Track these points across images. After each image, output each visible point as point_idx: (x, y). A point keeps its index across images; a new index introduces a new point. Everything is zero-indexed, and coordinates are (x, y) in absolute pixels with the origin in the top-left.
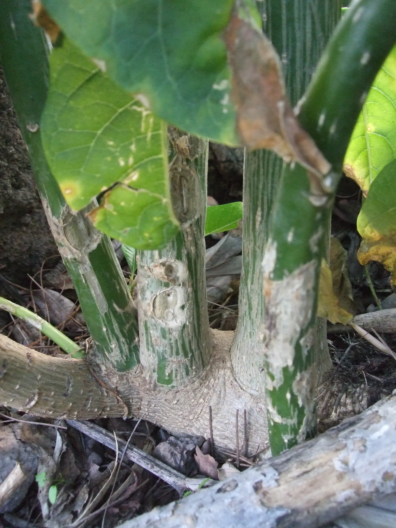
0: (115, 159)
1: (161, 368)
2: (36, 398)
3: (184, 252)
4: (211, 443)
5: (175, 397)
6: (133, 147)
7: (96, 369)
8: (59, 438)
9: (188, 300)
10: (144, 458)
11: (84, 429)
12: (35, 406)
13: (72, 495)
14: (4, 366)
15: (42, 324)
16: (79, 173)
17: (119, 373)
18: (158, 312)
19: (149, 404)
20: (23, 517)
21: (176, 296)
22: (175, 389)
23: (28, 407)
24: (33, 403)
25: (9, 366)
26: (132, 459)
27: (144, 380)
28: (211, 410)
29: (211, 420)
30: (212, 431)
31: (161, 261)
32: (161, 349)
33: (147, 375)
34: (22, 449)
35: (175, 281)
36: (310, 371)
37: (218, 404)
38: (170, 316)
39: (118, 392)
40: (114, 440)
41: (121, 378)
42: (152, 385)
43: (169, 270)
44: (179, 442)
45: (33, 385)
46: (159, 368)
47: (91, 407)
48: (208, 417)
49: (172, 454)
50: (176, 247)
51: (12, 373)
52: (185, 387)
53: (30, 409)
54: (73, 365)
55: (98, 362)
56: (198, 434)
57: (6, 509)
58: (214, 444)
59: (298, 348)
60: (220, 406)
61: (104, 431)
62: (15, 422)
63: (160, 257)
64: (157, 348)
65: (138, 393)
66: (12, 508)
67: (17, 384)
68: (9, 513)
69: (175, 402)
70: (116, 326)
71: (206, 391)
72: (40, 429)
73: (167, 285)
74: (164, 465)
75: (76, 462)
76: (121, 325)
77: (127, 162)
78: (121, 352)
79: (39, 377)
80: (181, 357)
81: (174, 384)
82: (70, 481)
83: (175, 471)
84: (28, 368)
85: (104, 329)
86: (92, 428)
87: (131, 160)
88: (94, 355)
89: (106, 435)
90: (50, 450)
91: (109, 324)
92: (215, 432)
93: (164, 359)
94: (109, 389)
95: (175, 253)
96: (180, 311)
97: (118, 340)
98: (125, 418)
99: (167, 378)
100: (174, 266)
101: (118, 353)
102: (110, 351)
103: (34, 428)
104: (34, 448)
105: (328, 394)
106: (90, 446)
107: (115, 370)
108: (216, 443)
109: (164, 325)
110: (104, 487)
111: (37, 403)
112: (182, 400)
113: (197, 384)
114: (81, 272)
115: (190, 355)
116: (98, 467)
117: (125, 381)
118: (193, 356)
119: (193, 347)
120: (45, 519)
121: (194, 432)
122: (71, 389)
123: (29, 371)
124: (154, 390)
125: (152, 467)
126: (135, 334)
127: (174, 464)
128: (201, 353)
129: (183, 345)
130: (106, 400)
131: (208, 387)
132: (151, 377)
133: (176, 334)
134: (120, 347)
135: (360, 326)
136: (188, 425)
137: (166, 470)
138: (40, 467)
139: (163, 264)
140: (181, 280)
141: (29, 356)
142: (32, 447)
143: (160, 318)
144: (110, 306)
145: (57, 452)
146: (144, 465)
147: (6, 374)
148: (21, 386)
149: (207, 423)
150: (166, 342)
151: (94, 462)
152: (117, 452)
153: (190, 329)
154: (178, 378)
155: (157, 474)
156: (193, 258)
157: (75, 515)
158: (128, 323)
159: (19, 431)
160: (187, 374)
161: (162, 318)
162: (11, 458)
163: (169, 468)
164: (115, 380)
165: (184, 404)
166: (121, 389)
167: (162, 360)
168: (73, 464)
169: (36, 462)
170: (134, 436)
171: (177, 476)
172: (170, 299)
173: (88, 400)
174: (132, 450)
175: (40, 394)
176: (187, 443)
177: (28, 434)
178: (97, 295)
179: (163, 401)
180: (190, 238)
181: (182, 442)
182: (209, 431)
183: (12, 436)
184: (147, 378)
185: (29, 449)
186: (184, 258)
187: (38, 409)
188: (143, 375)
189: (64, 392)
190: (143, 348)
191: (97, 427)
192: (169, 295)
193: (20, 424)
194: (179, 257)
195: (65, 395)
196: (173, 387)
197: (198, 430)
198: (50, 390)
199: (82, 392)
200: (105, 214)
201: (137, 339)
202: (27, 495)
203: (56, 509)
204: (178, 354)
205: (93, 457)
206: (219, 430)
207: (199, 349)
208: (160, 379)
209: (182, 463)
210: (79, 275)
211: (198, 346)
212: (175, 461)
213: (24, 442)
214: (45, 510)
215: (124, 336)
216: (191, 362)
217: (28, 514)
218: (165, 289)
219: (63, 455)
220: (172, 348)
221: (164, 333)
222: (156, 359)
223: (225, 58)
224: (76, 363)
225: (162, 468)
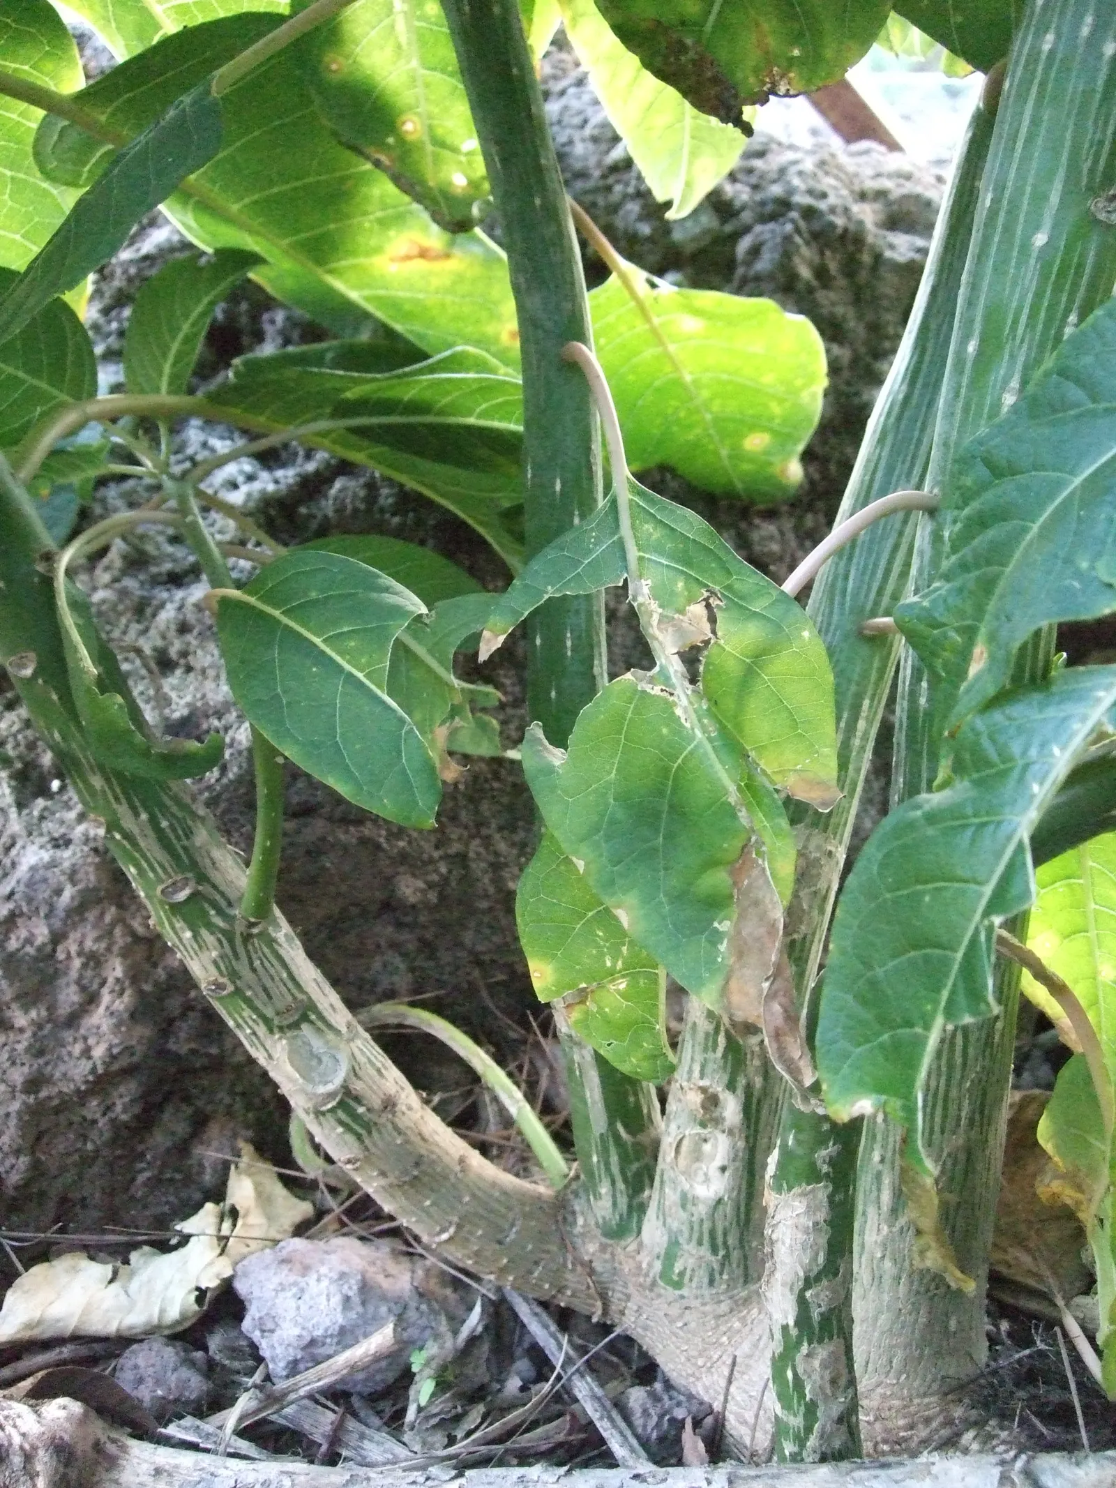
0: (601, 955)
1: (669, 1257)
2: (452, 1230)
3: (741, 1082)
4: (720, 1424)
5: (681, 1316)
6: (624, 949)
7: (570, 1218)
8: (478, 1309)
9: (734, 1160)
10: (595, 1397)
11: (524, 1311)
12: (446, 1241)
13: (459, 1409)
14: (417, 1164)
15: (520, 1109)
16: (554, 956)
17: (604, 1240)
18: (682, 1161)
19: (639, 1311)
20: (379, 1413)
21: (715, 1146)
22: (685, 1303)
23: (437, 1239)
24: (445, 1236)
25: (423, 1167)
26: (576, 1392)
27: (639, 1267)
28: (734, 1363)
29: (730, 1382)
30: (726, 1401)
31: (701, 1083)
32: (675, 1225)
33: (644, 1259)
34: (413, 1304)
35: (717, 1121)
36: (832, 1348)
37: (750, 1356)
38: (701, 1178)
39: (592, 1272)
40: (560, 1346)
41: (603, 1248)
42: (649, 1280)
43: (712, 1101)
44: (666, 1398)
45: (453, 1208)
46: (667, 1253)
47: (540, 1279)
48: (726, 1373)
49: (645, 1412)
50: (729, 1069)
51: (425, 1179)
52: (704, 1304)
53: (439, 1244)
54: (532, 1197)
55: (577, 1208)
56: (706, 1399)
57: (359, 1388)
58: (723, 1426)
59: (802, 1302)
60: (752, 1362)
61: (553, 1328)
62: (422, 1256)
63: (702, 1076)
64: (669, 1220)
65: (625, 1285)
66: (367, 1390)
67: (427, 1198)
68: (360, 1394)
69: (680, 1324)
70: (614, 1159)
71: (737, 1325)
72: (456, 1284)
73: (703, 1125)
74: (623, 1425)
75: (488, 1360)
76: (625, 1160)
77: (614, 965)
78: (615, 1204)
79: (467, 1199)
80: (705, 1251)
81: (685, 1292)
82: (467, 1387)
83: (634, 1442)
84: (453, 1179)
85: (595, 1159)
86: (536, 1314)
87: (620, 965)
88: (576, 1194)
89: (553, 1336)
90: (456, 1322)
91: (604, 1153)
92: (731, 1406)
93: (677, 1243)
94: (578, 1261)
95: (726, 1078)
96: (718, 1173)
97: (613, 1183)
98: (595, 1320)
99: (675, 1278)
100: (721, 1097)
101: (609, 1204)
102: (598, 1196)
103: (448, 1279)
104: (432, 1310)
105: (940, 1419)
106: (526, 1345)
107: (598, 1232)
108: (728, 1426)
109: (687, 1187)
110: (513, 1417)
111: (451, 1239)
112: (693, 1325)
113: (724, 1307)
114: (576, 1058)
115: (722, 1253)
116: (520, 1383)
117: (607, 1256)
118: (727, 1257)
119: (730, 1241)
120: (406, 1428)
121: (699, 1390)
122: (512, 1236)
123: (453, 1186)
124: (651, 1290)
125: (601, 1418)
126: (647, 1181)
127: (640, 1430)
128: (745, 1257)
129: (712, 1233)
130: (569, 1276)
131: (743, 1320)
132: (650, 1265)
133: (702, 1210)
134: (614, 1196)
135: (1076, 1318)
136: (693, 1375)
137: (621, 1433)
138: (430, 1343)
139: (703, 1090)
140: (727, 1124)
141: (462, 1161)
142: (429, 1305)
143: (683, 1173)
144: (611, 1124)
145: (465, 1332)
146: (591, 1410)
147: (416, 1177)
148: (433, 1204)
149: (723, 1383)
150: (683, 1215)
151: (518, 1374)
152: (558, 1369)
153: (729, 1209)
154: (694, 1284)
155: (605, 1434)
156: (756, 1094)
157: (452, 1441)
158: (638, 1159)
159: (420, 1273)
160: (711, 1282)
161: (688, 1174)
162: (390, 1310)
163: (628, 1433)
164: (592, 1248)
165: (694, 1334)
166: (598, 1266)
167: (674, 1244)
168: (482, 1362)
169: (428, 1332)
170: (596, 1356)
171: (633, 1450)
172: (707, 1148)
173: (536, 1263)
174: (583, 1376)
175: (459, 1227)
176: (679, 1404)
177: (433, 1284)
178: (594, 1103)
179: (661, 1314)
180: (757, 1062)
181: (671, 1398)
182: (722, 1398)
183: (407, 1277)
184: (644, 1266)
185: (424, 1307)
186: (740, 1091)
187: (452, 1248)
188: (639, 1258)
189: (500, 1236)
190: (651, 1212)
191: (545, 1316)
192: (705, 1141)
193: (428, 1263)
194: (731, 1086)
195: (500, 1243)
196: (682, 1297)
197: (707, 1389)
198: (478, 1226)
199: (530, 1247)
200: (587, 1013)
201: (647, 1193)
202: (396, 1381)
203: (427, 1418)
204: (700, 1243)
205: (523, 1365)
206: (737, 1404)
207: (742, 1247)
208: (665, 1275)
209: (654, 1435)
210: (572, 1061)
211: (741, 1241)
212: (645, 1427)
213: (421, 1295)
214: (411, 1414)
215: (625, 1181)
216: (723, 1265)
217: (389, 1411)
218: (698, 1130)
219: (473, 1340)
220: (692, 1228)
221: (686, 1201)
222: (666, 1238)
223: (731, 896)
224: (539, 1197)
225: (615, 1426)
